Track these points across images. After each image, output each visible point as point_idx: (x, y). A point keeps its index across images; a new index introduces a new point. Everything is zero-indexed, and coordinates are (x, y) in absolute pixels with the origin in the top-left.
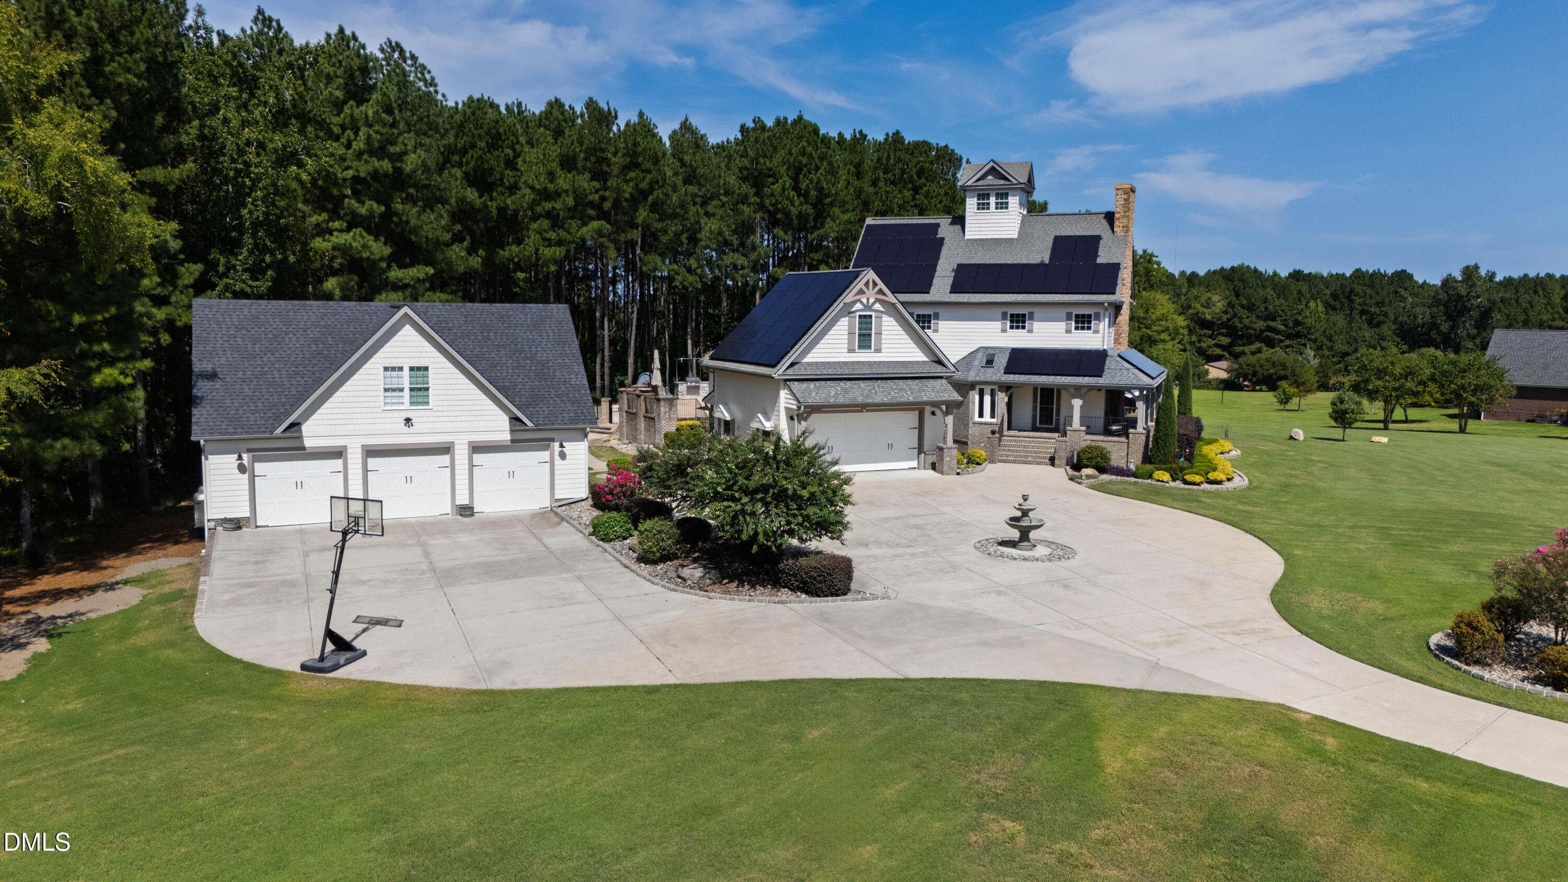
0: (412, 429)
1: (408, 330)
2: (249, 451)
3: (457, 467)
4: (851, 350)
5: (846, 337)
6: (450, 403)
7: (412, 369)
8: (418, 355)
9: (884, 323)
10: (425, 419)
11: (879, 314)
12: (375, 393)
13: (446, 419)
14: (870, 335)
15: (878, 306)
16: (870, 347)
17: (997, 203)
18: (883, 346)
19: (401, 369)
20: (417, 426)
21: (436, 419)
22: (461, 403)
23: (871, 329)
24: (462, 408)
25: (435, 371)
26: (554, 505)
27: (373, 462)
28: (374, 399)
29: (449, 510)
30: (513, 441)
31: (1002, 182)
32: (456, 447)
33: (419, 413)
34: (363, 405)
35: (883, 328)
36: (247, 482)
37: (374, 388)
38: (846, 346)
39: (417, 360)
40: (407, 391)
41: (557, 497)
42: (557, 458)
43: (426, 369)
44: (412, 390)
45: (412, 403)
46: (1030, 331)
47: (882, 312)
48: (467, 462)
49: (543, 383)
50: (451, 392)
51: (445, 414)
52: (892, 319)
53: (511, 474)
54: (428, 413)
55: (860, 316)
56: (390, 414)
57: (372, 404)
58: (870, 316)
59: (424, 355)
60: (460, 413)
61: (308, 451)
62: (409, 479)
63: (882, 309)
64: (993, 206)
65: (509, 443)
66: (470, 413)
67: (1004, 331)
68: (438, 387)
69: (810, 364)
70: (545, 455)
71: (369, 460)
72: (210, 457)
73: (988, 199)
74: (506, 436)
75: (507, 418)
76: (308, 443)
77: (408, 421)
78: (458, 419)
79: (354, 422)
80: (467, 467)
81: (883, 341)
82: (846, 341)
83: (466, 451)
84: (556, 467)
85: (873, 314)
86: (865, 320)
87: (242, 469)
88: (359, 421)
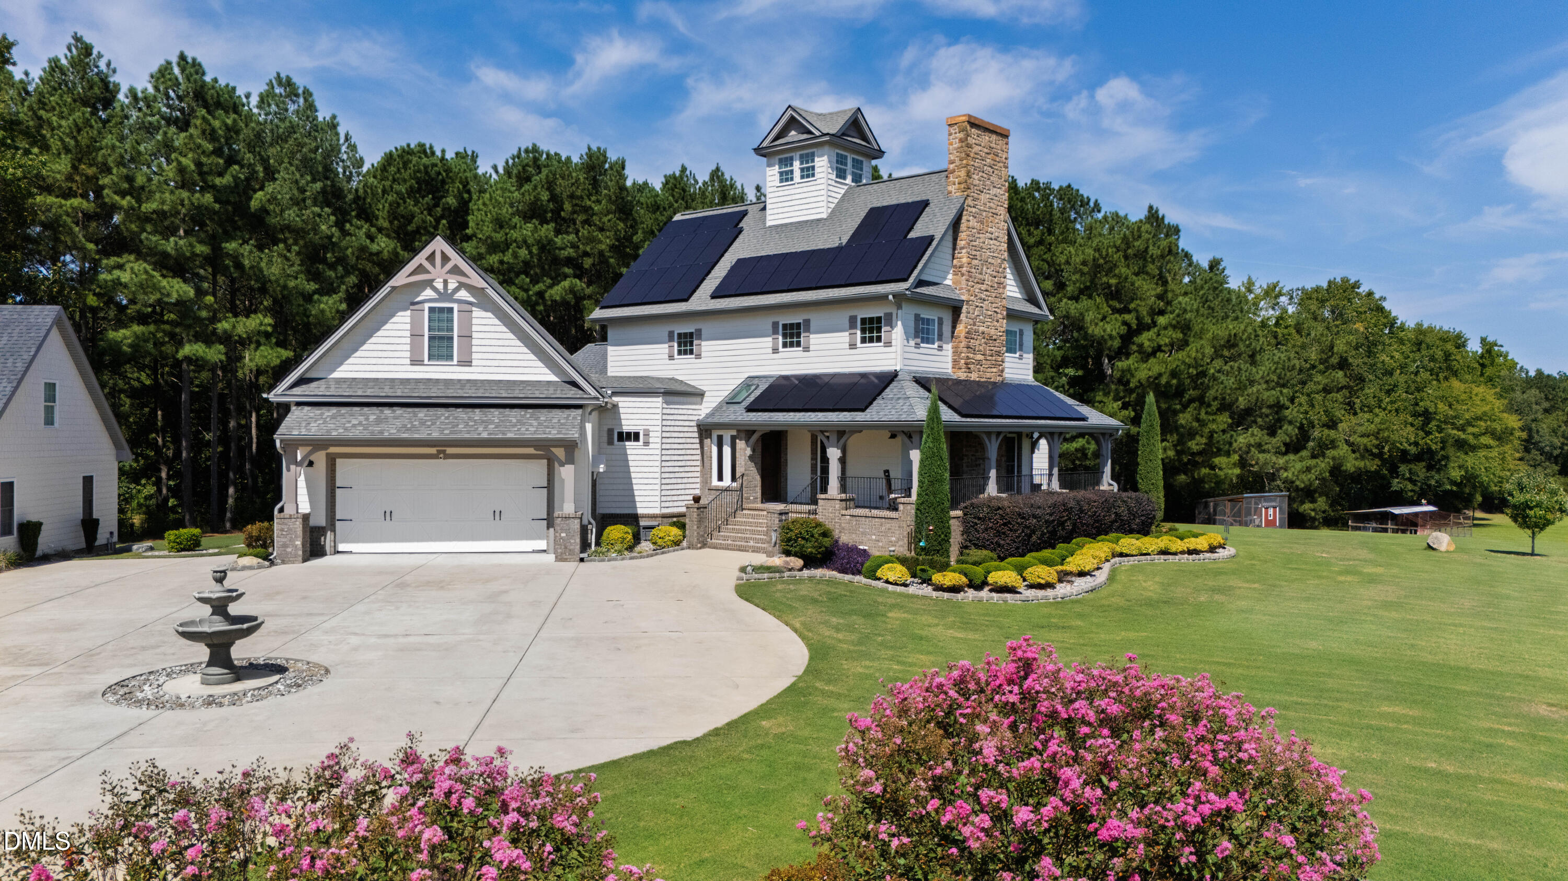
4: (416, 361)
5: (408, 340)
9: (474, 321)
11: (467, 307)
14: (451, 339)
15: (463, 294)
16: (450, 357)
17: (802, 170)
18: (474, 356)
23: (452, 330)
31: (805, 136)
35: (474, 328)
38: (408, 354)
46: (807, 349)
47: (471, 303)
52: (489, 315)
55: (431, 310)
58: (451, 310)
63: (472, 299)
64: (797, 174)
67: (775, 351)
69: (339, 381)
73: (792, 165)
81: (474, 349)
82: (408, 347)
85: (455, 306)
86: (441, 316)
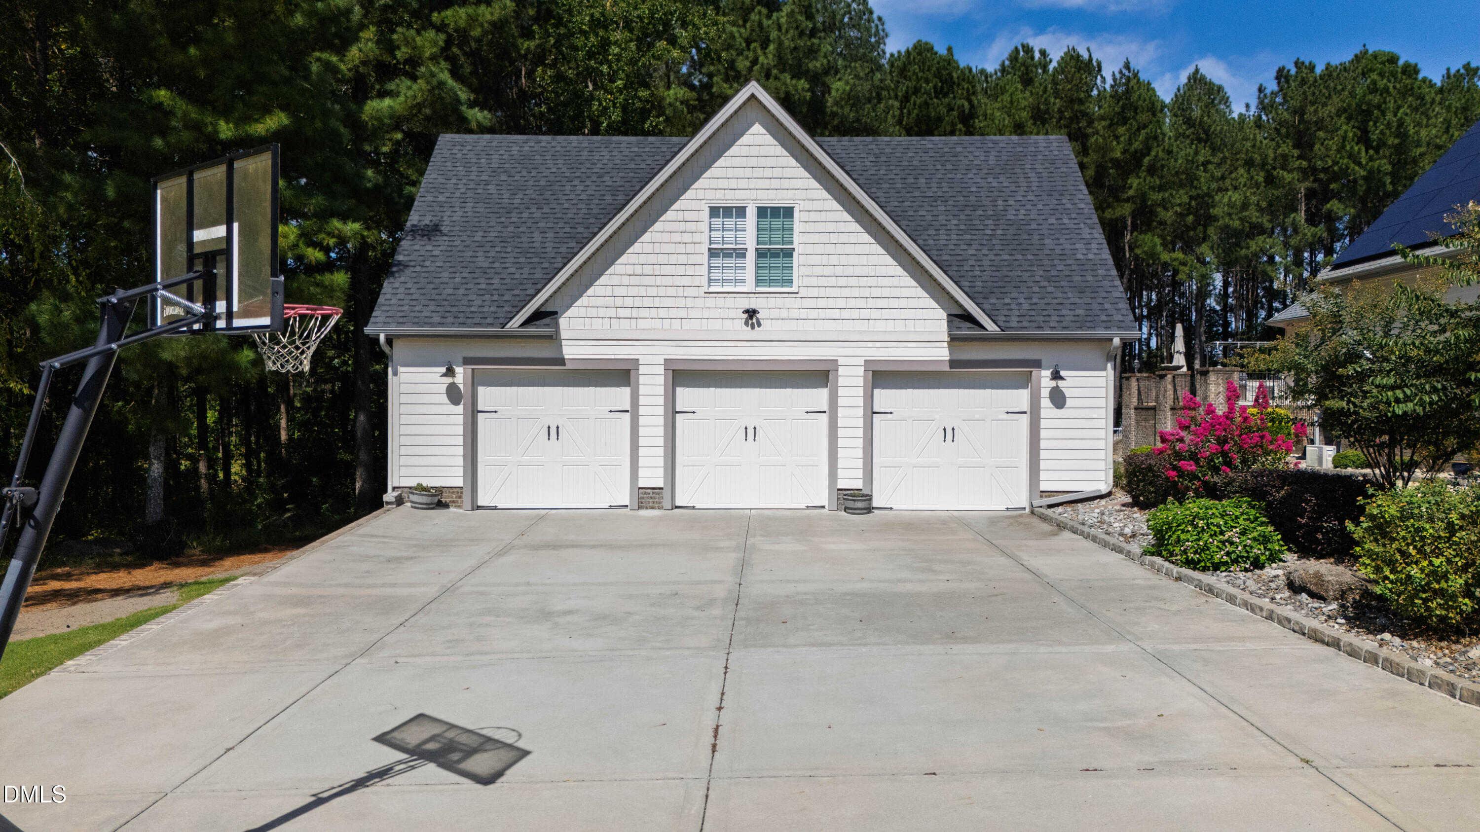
0: (757, 334)
1: (757, 134)
2: (467, 361)
3: (841, 412)
6: (832, 281)
7: (762, 212)
8: (775, 183)
10: (784, 313)
12: (692, 259)
13: (822, 314)
19: (741, 212)
20: (768, 328)
21: (803, 314)
22: (853, 282)
24: (856, 292)
25: (805, 216)
26: (1036, 503)
27: (686, 396)
28: (690, 270)
29: (823, 498)
30: (953, 363)
32: (841, 371)
33: (771, 301)
34: (667, 281)
36: (460, 420)
37: (690, 248)
39: (772, 195)
40: (751, 255)
41: (1044, 486)
42: (1045, 402)
43: (789, 212)
44: (760, 254)
45: (759, 281)
48: (860, 402)
49: (1020, 257)
50: (834, 260)
51: (822, 303)
53: (949, 434)
54: (790, 301)
56: (720, 301)
57: (686, 281)
59: (785, 184)
60: (851, 303)
61: (569, 366)
62: (751, 433)
65: (947, 368)
66: (870, 303)
68: (809, 249)
70: (1021, 398)
71: (679, 390)
72: (401, 369)
74: (941, 353)
75: (943, 315)
76: (571, 351)
77: (751, 313)
78: (846, 314)
79: (653, 313)
80: (860, 413)
83: (861, 381)
84: (1043, 423)
87: (453, 394)
88: (663, 313)
